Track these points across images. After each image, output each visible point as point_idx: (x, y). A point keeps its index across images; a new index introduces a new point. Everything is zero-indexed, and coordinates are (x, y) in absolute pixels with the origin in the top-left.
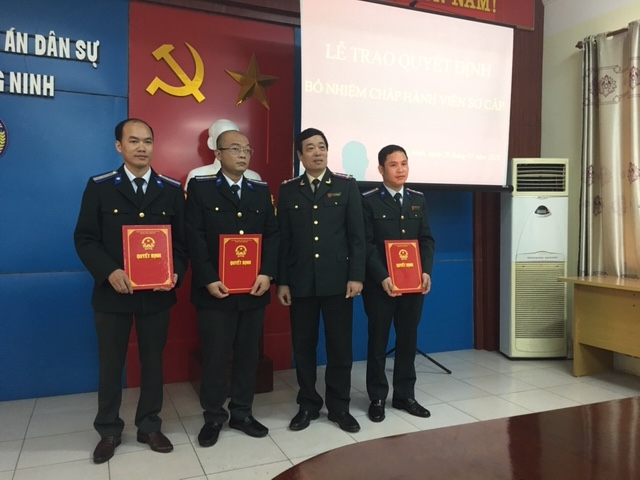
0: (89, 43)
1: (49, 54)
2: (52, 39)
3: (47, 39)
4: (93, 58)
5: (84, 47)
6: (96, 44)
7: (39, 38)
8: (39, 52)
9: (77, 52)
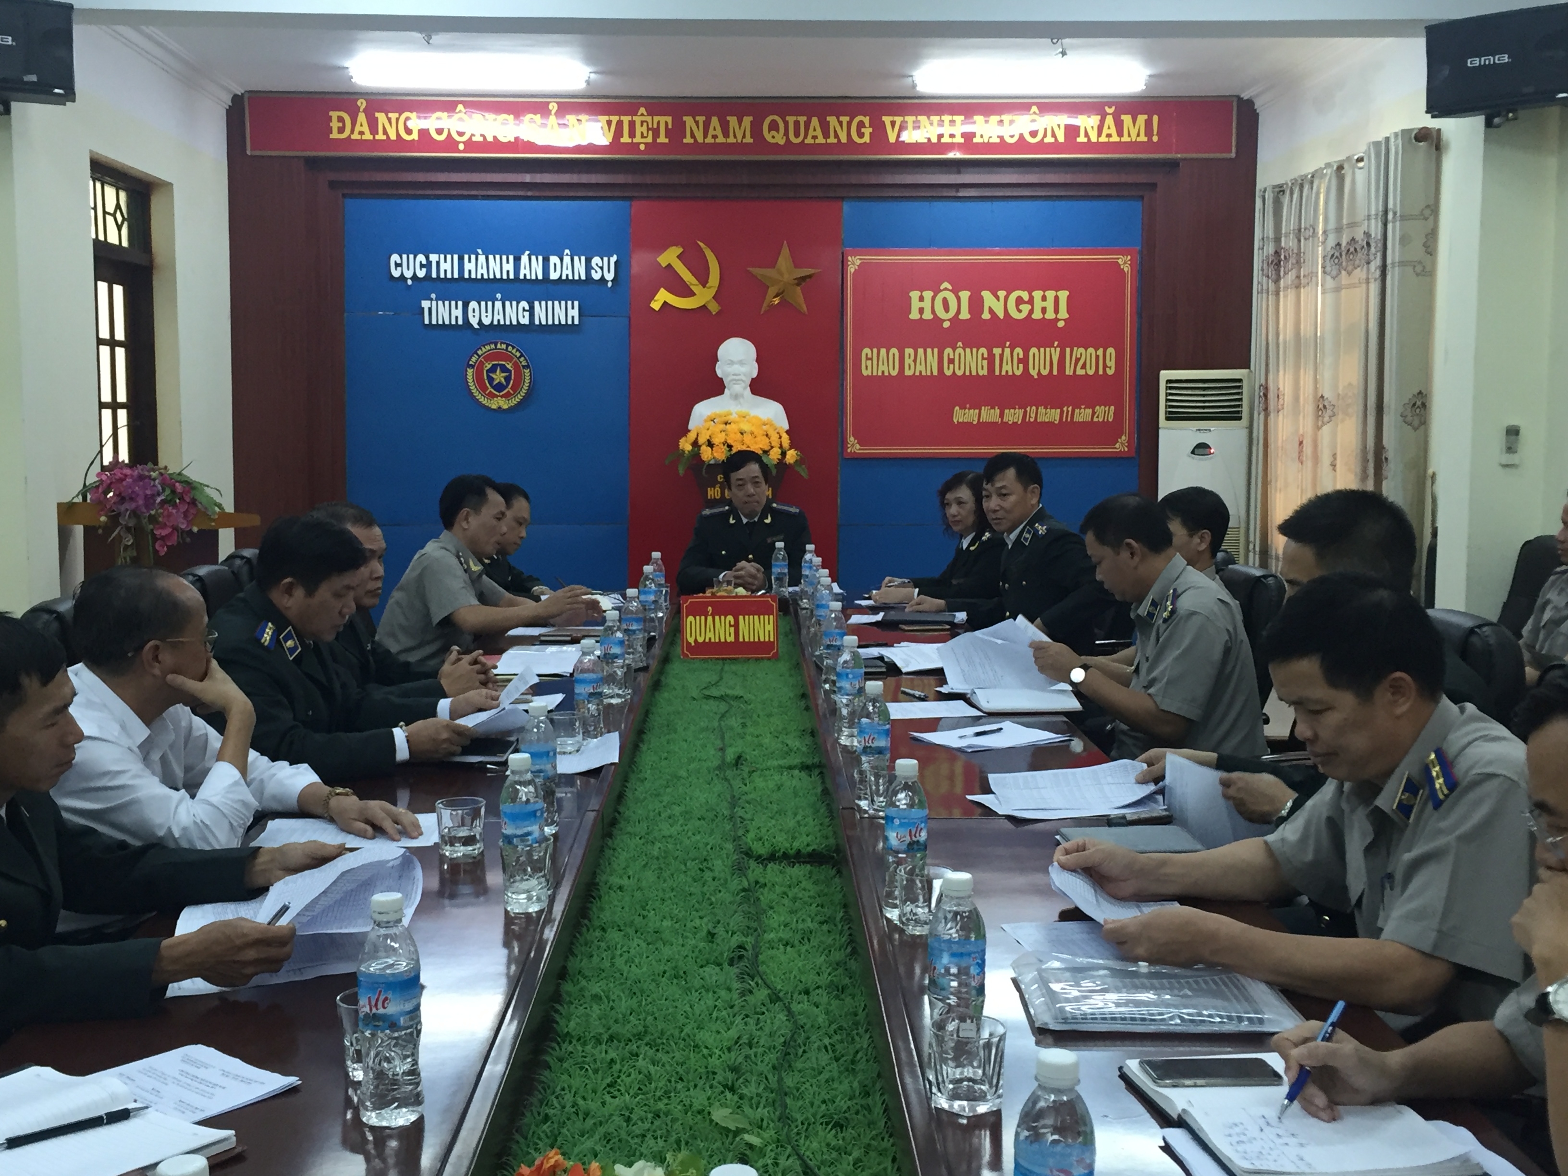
0: (606, 259)
1: (564, 277)
2: (567, 259)
3: (562, 260)
4: (609, 277)
5: (600, 265)
6: (614, 259)
7: (554, 259)
8: (554, 276)
9: (593, 272)
